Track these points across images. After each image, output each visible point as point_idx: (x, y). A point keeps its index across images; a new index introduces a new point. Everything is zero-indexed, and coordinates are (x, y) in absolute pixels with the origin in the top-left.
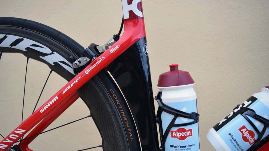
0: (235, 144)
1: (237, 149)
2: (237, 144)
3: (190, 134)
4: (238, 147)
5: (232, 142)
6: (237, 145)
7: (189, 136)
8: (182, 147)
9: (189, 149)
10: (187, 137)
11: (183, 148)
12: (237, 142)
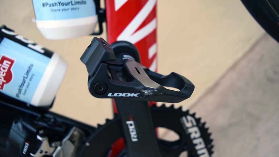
0: (61, 7)
1: (72, 9)
2: (63, 4)
3: (10, 63)
4: (70, 6)
5: (56, 11)
6: (65, 7)
7: (11, 66)
8: (23, 85)
9: (32, 77)
10: (12, 70)
11: (26, 85)
12: (60, 3)
